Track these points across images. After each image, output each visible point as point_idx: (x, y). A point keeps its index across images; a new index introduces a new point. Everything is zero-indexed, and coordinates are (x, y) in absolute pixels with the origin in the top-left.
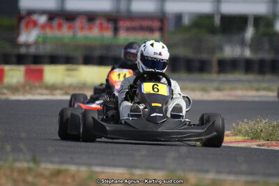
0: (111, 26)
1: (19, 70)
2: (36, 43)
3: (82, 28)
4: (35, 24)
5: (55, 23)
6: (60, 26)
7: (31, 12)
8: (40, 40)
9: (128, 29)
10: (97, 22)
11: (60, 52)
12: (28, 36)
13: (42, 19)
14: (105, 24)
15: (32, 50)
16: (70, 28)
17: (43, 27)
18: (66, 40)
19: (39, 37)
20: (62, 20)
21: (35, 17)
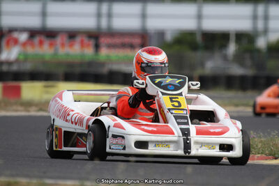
0: (92, 42)
2: (17, 61)
3: (63, 45)
4: (16, 42)
5: (36, 40)
6: (41, 43)
7: (11, 30)
8: (21, 57)
9: (110, 46)
10: (78, 39)
11: (42, 68)
12: (9, 54)
13: (23, 37)
14: (86, 40)
15: (15, 68)
16: (51, 45)
17: (24, 44)
18: (47, 58)
19: (20, 54)
20: (43, 38)
21: (15, 35)
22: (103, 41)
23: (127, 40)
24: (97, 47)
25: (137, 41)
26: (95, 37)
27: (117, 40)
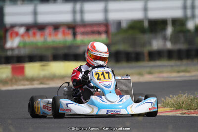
0: (71, 31)
1: (7, 68)
2: (18, 47)
3: (50, 35)
4: (17, 34)
5: (31, 32)
6: (34, 34)
7: (13, 26)
8: (21, 45)
9: (84, 34)
10: (61, 30)
11: (36, 52)
12: (12, 43)
13: (22, 30)
14: (66, 30)
15: (16, 53)
16: (42, 35)
17: (23, 36)
18: (40, 44)
19: (20, 43)
20: (35, 30)
21: (16, 29)
22: (79, 30)
23: (95, 29)
24: (75, 34)
25: (102, 29)
26: (72, 28)
27: (89, 29)
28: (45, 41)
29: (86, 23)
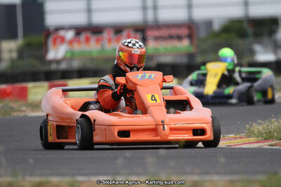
0: (139, 35)
2: (64, 59)
3: (110, 40)
4: (63, 40)
5: (83, 37)
6: (88, 40)
7: (58, 29)
8: (69, 55)
9: (157, 38)
10: (125, 33)
11: (89, 65)
12: (56, 53)
13: (70, 35)
14: (132, 34)
15: (63, 66)
16: (98, 41)
17: (71, 42)
18: (95, 54)
19: (67, 52)
20: (89, 34)
21: (62, 33)
22: (150, 34)
23: (174, 32)
24: (144, 40)
25: (184, 32)
26: (141, 30)
27: (164, 32)
28: (103, 49)
29: (161, 23)
